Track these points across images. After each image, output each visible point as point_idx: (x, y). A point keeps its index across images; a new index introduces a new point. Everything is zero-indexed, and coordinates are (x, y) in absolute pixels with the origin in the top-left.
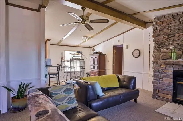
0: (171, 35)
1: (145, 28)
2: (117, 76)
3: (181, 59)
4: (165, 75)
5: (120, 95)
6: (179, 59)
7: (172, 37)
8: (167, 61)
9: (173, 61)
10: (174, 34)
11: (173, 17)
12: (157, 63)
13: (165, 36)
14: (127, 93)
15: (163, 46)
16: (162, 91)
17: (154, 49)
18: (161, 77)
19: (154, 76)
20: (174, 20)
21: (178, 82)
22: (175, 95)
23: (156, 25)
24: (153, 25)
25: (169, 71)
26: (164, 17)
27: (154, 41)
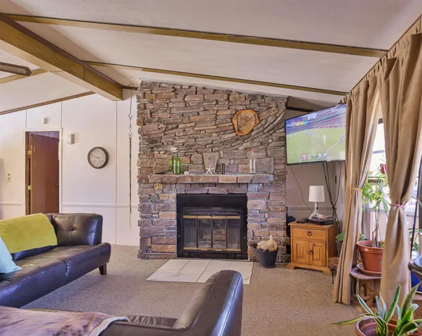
0: (171, 124)
1: (118, 99)
2: (48, 216)
3: (188, 172)
4: (161, 205)
5: (64, 261)
6: (186, 173)
7: (172, 129)
8: (164, 177)
9: (175, 176)
10: (176, 123)
11: (175, 90)
12: (147, 182)
13: (162, 125)
14: (83, 254)
15: (157, 144)
16: (158, 240)
17: (140, 150)
18: (155, 210)
19: (142, 209)
20: (176, 97)
21: (185, 217)
22: (180, 243)
23: (144, 98)
24: (138, 97)
25: (169, 197)
26: (160, 85)
27: (139, 132)
